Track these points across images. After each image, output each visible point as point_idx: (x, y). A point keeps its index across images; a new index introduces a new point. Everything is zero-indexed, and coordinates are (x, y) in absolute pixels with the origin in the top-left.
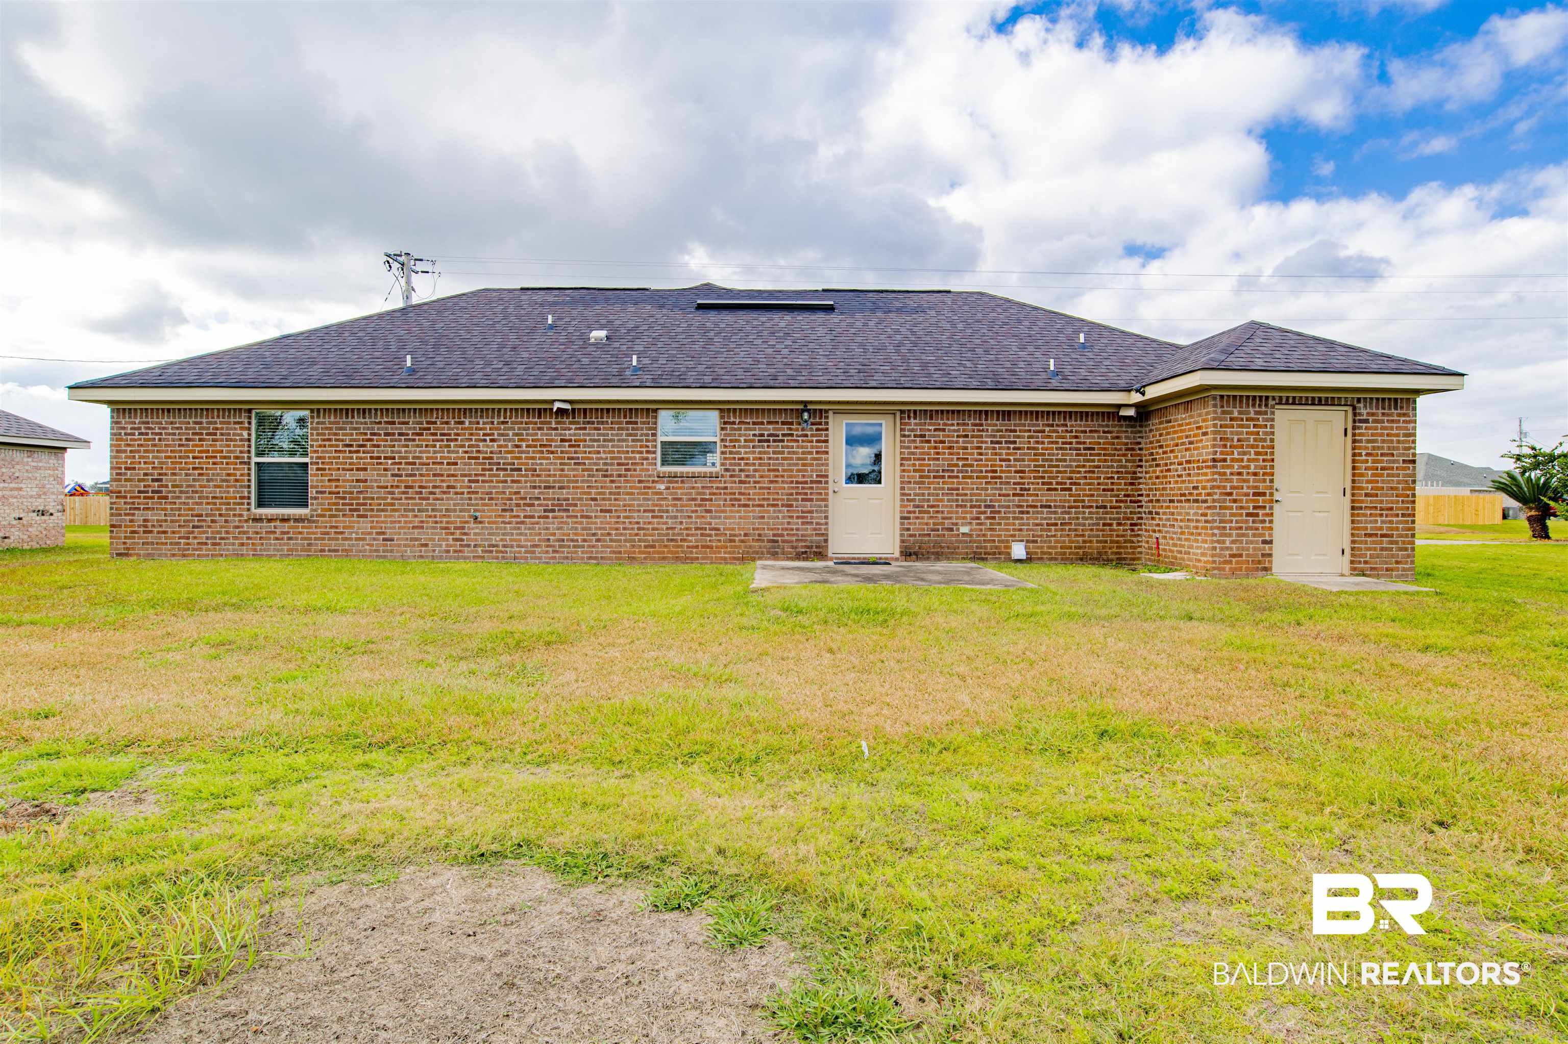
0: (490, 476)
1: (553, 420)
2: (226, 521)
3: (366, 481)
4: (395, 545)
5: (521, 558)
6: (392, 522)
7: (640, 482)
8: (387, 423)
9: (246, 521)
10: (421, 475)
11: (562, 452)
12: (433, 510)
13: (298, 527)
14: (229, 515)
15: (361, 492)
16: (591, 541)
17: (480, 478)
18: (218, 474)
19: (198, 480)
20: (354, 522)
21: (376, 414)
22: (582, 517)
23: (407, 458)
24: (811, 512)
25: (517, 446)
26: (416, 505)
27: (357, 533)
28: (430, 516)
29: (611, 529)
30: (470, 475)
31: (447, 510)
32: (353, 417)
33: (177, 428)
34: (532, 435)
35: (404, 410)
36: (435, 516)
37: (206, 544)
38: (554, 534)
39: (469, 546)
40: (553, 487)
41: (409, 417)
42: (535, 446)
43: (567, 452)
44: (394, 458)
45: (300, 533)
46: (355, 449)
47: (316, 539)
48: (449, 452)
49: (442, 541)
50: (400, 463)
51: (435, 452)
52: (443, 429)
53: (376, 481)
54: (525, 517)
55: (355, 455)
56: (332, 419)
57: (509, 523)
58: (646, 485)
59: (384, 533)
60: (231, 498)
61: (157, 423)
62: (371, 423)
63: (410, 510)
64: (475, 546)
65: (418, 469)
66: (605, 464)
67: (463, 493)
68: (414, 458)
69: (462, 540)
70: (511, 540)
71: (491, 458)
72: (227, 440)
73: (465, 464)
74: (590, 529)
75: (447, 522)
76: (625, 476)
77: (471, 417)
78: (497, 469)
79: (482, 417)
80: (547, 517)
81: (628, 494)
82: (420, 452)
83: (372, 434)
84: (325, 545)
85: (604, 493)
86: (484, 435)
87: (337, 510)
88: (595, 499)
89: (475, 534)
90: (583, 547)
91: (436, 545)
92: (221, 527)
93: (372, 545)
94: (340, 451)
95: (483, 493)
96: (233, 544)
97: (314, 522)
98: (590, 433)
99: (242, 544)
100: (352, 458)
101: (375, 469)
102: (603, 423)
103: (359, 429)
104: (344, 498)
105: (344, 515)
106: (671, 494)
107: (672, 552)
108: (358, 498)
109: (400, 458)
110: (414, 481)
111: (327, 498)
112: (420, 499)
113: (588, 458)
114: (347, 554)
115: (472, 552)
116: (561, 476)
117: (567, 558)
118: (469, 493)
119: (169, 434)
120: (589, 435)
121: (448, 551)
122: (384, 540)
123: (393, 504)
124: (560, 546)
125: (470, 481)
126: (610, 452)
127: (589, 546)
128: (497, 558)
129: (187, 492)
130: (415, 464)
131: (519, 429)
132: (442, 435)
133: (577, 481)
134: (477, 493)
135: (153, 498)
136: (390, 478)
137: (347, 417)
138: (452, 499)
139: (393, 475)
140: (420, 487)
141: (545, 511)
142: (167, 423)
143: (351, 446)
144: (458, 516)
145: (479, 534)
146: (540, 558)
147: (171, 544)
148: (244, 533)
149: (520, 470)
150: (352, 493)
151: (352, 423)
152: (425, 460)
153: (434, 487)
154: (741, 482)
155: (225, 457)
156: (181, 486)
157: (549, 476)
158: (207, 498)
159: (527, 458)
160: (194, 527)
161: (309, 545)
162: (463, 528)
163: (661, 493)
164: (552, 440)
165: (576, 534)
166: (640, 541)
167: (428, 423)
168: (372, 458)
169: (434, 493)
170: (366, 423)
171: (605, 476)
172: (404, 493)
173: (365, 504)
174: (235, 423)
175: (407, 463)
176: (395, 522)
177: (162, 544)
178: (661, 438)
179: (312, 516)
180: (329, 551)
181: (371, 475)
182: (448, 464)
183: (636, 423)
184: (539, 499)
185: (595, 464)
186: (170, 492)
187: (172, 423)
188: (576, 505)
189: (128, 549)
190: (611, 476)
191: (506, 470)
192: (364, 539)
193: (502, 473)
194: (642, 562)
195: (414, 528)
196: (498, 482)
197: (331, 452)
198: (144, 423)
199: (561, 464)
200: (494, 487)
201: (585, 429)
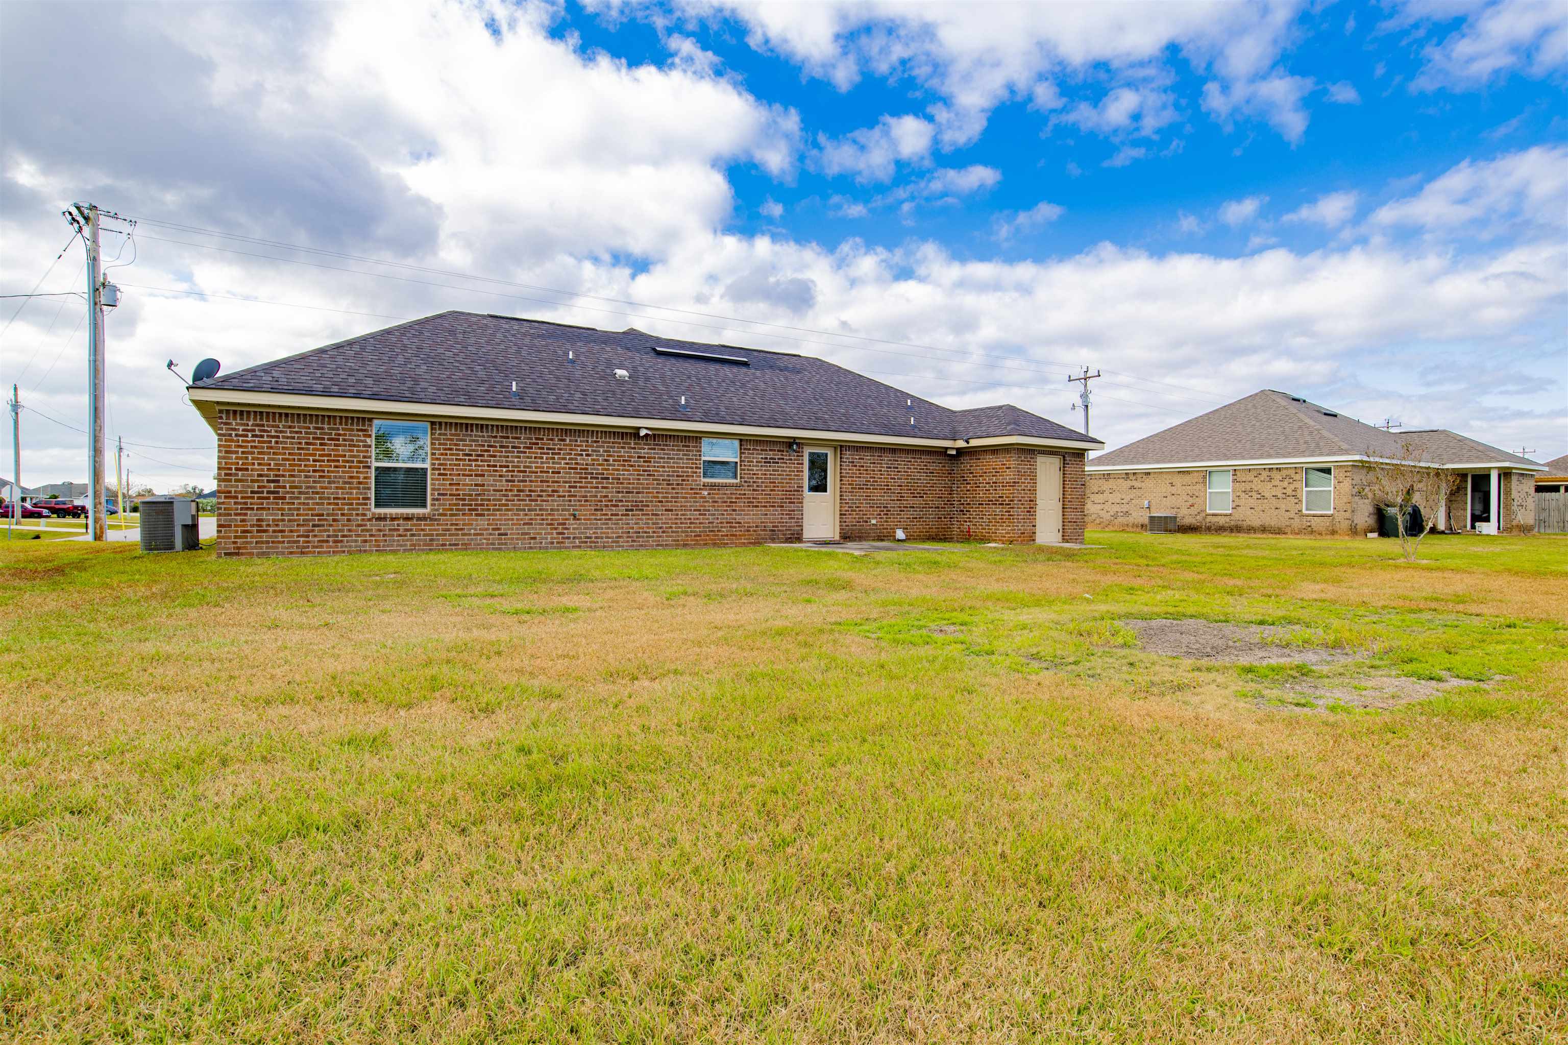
0: (586, 483)
1: (632, 442)
2: (349, 520)
3: (483, 485)
4: (509, 539)
5: (609, 547)
6: (505, 520)
7: (692, 489)
8: (502, 437)
9: (369, 520)
10: (531, 481)
11: (639, 466)
12: (540, 510)
13: (420, 525)
14: (351, 515)
15: (479, 495)
16: (658, 532)
17: (578, 485)
18: (340, 477)
19: (319, 482)
20: (473, 520)
21: (492, 429)
22: (653, 515)
23: (519, 467)
24: (794, 511)
25: (606, 460)
26: (526, 505)
27: (475, 529)
28: (538, 515)
29: (672, 523)
30: (570, 482)
31: (552, 510)
32: (472, 431)
33: (297, 432)
34: (617, 452)
35: (516, 427)
36: (542, 515)
37: (327, 541)
38: (633, 528)
39: (569, 538)
40: (632, 492)
41: (521, 433)
42: (620, 461)
43: (642, 466)
44: (508, 467)
45: (422, 530)
46: (474, 458)
47: (437, 535)
48: (553, 463)
49: (547, 535)
50: (514, 471)
51: (542, 463)
52: (549, 444)
53: (492, 485)
54: (612, 515)
55: (474, 463)
56: (453, 432)
57: (600, 520)
58: (695, 491)
59: (499, 529)
60: (354, 499)
61: (273, 426)
62: (488, 437)
63: (521, 510)
64: (574, 538)
65: (528, 476)
66: (668, 476)
67: (564, 496)
68: (525, 467)
69: (563, 534)
70: (601, 533)
71: (587, 469)
72: (350, 445)
73: (567, 473)
74: (658, 523)
75: (552, 520)
76: (682, 485)
77: (571, 436)
78: (591, 478)
79: (579, 436)
80: (628, 515)
81: (683, 498)
82: (530, 462)
83: (488, 446)
84: (446, 540)
85: (667, 497)
86: (581, 450)
87: (458, 510)
88: (662, 502)
89: (574, 529)
90: (653, 537)
91: (542, 539)
92: (343, 525)
93: (489, 539)
94: (460, 460)
95: (580, 496)
96: (356, 541)
97: (436, 520)
98: (657, 453)
99: (365, 541)
100: (471, 465)
101: (491, 476)
102: (667, 445)
103: (478, 441)
104: (464, 500)
105: (463, 514)
106: (712, 498)
107: (712, 540)
108: (477, 500)
109: (513, 466)
110: (525, 486)
111: (448, 500)
112: (530, 500)
113: (656, 471)
114: (466, 547)
115: (571, 543)
116: (638, 484)
117: (642, 546)
118: (569, 496)
119: (288, 437)
120: (657, 454)
121: (552, 543)
122: (499, 534)
123: (507, 505)
124: (637, 537)
125: (570, 487)
126: (672, 467)
127: (657, 537)
128: (591, 547)
129: (307, 493)
130: (525, 472)
131: (608, 447)
132: (548, 449)
133: (649, 488)
134: (575, 496)
135: (268, 498)
136: (504, 483)
137: (467, 431)
138: (556, 501)
139: (507, 481)
140: (530, 491)
141: (627, 510)
142: (284, 426)
143: (471, 455)
144: (561, 515)
145: (577, 529)
146: (623, 546)
147: (289, 542)
148: (367, 530)
149: (608, 478)
150: (471, 495)
151: (471, 436)
152: (534, 469)
153: (542, 491)
154: (754, 490)
155: (348, 462)
156: (301, 487)
157: (629, 483)
158: (329, 498)
159: (613, 470)
160: (314, 526)
161: (431, 540)
162: (565, 524)
163: (705, 498)
164: (632, 457)
165: (648, 528)
166: (691, 532)
167: (536, 439)
168: (488, 466)
169: (541, 496)
170: (483, 436)
171: (668, 485)
172: (516, 496)
173: (482, 505)
174: (358, 430)
175: (518, 471)
176: (509, 519)
177: (279, 542)
178: (703, 458)
179: (434, 515)
180: (450, 545)
181: (489, 480)
182: (553, 473)
183: (689, 446)
184: (622, 501)
185: (661, 476)
186: (288, 493)
187: (290, 427)
188: (648, 506)
189: (239, 548)
190: (672, 484)
191: (597, 478)
192: (482, 534)
193: (594, 481)
194: (692, 547)
195: (524, 524)
196: (592, 488)
197: (452, 460)
198: (258, 425)
199: (638, 475)
200: (589, 492)
201: (654, 449)
